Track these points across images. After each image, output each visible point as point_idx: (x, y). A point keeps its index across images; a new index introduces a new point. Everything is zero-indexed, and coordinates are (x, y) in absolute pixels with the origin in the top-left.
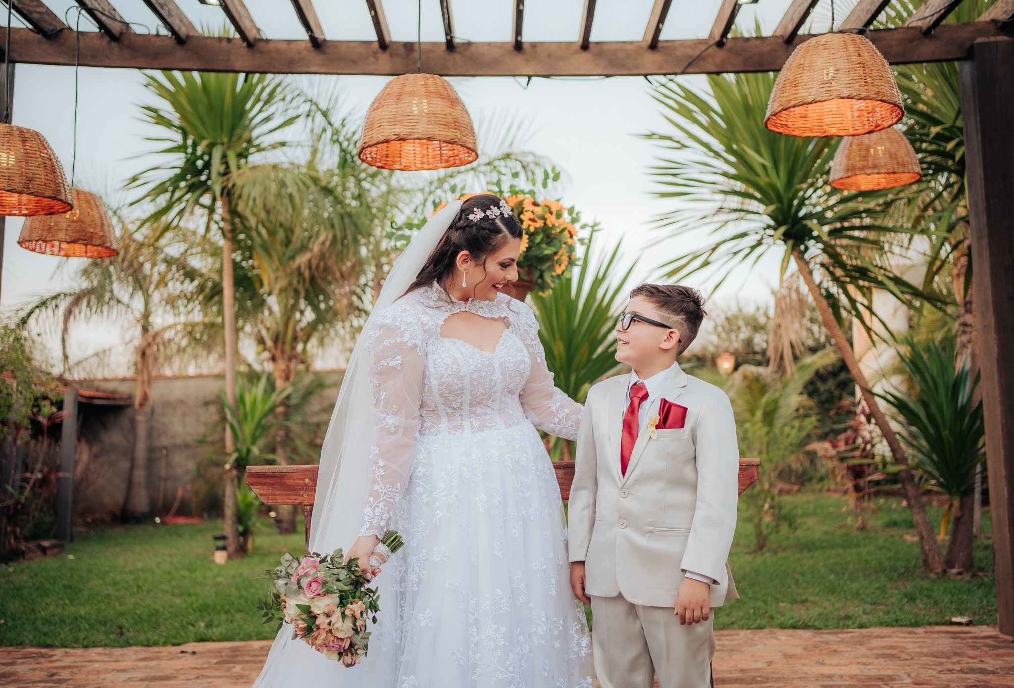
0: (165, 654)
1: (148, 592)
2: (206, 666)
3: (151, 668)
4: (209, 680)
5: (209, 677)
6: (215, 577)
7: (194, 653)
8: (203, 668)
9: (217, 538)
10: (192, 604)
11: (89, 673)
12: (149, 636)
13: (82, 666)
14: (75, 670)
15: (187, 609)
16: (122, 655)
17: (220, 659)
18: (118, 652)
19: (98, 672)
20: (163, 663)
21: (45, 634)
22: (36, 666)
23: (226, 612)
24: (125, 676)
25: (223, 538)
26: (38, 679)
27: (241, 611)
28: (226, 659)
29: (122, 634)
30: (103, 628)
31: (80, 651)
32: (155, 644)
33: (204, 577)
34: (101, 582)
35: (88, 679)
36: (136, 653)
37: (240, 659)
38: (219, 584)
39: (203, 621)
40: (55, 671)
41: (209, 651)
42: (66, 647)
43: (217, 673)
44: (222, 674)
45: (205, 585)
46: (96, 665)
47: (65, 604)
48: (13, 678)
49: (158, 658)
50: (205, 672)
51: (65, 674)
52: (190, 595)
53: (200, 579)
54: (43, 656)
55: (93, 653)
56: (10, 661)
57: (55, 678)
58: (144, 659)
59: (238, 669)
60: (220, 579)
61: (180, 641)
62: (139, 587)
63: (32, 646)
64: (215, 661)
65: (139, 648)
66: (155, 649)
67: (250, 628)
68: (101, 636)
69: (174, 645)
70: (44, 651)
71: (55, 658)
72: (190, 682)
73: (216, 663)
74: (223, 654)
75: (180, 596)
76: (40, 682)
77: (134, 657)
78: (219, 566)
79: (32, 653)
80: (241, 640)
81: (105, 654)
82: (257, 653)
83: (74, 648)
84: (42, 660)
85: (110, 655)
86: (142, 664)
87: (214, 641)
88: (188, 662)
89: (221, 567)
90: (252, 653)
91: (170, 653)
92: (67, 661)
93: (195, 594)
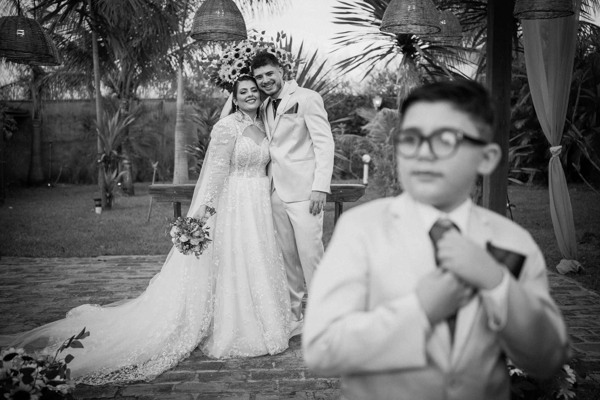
0: (91, 261)
1: (66, 229)
2: (113, 267)
3: (87, 267)
4: (118, 273)
5: (117, 272)
6: (98, 221)
7: (105, 261)
8: (112, 268)
9: (96, 200)
10: (93, 236)
11: (58, 269)
12: (78, 252)
13: (54, 266)
14: (51, 268)
15: (91, 238)
16: (70, 261)
17: (119, 264)
18: (67, 260)
19: (63, 269)
20: (92, 265)
21: (26, 251)
22: (31, 266)
23: (113, 241)
24: (77, 271)
25: (99, 200)
26: (35, 272)
27: (120, 240)
28: (122, 264)
29: (64, 251)
30: (53, 248)
31: (48, 259)
32: (83, 256)
33: (93, 221)
34: (37, 223)
35: (59, 272)
36: (76, 260)
37: (128, 263)
38: (102, 225)
39: (102, 245)
40: (41, 268)
41: (112, 260)
42: (39, 257)
43: (120, 270)
44: (122, 270)
45: (95, 226)
46: (60, 266)
47: (25, 235)
48: (23, 271)
49: (88, 263)
50: (114, 270)
51: (47, 270)
52: (89, 231)
53: (91, 223)
54: (31, 261)
55: (55, 260)
56: (16, 263)
57: (43, 271)
58: (82, 263)
59: (129, 268)
60: (101, 223)
61: (95, 255)
62: (60, 226)
63: (22, 256)
64: (116, 265)
65: (76, 258)
66: (85, 259)
67: (127, 249)
68: (54, 252)
69: (92, 257)
70: (29, 259)
71: (37, 262)
72: (109, 274)
73: (118, 265)
74: (119, 261)
75: (84, 231)
76: (37, 273)
77: (76, 262)
78: (98, 215)
79: (25, 260)
80: (125, 255)
81: (61, 261)
82: (136, 261)
83: (43, 257)
84: (32, 263)
85: (64, 261)
86: (82, 266)
87: (112, 255)
88: (103, 265)
89: (100, 216)
90: (133, 261)
91: (93, 260)
92: (45, 264)
93: (92, 230)
